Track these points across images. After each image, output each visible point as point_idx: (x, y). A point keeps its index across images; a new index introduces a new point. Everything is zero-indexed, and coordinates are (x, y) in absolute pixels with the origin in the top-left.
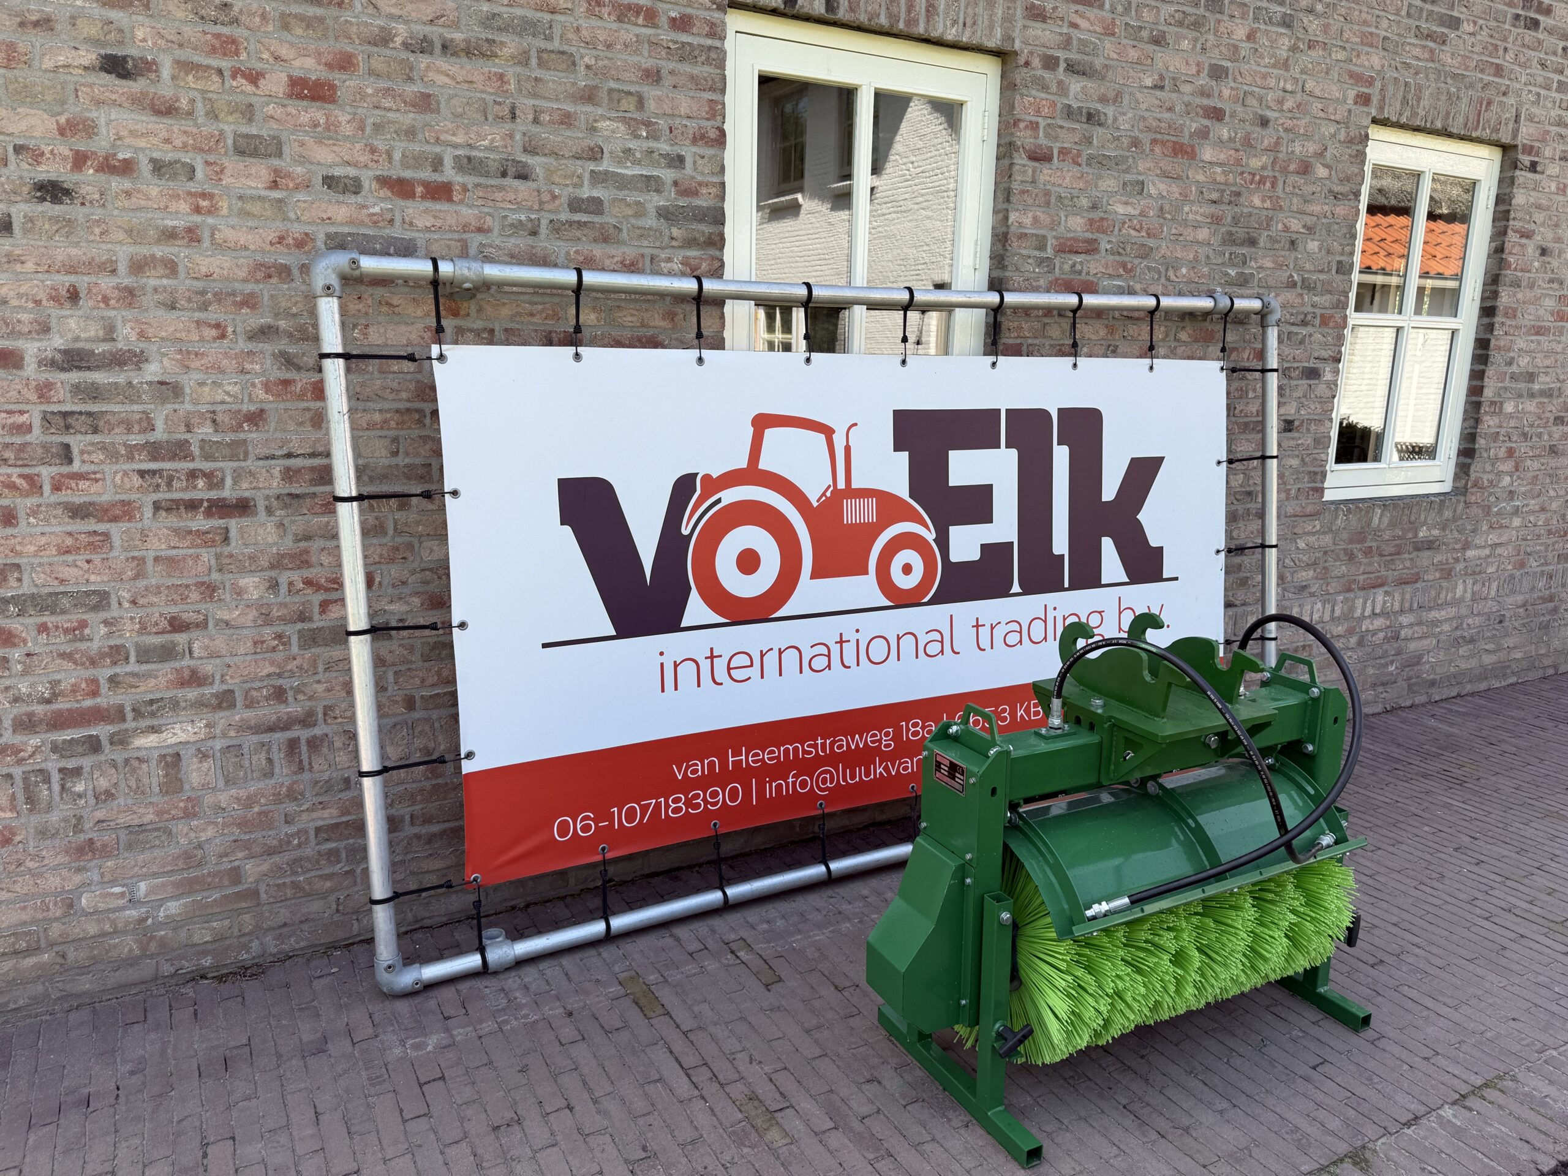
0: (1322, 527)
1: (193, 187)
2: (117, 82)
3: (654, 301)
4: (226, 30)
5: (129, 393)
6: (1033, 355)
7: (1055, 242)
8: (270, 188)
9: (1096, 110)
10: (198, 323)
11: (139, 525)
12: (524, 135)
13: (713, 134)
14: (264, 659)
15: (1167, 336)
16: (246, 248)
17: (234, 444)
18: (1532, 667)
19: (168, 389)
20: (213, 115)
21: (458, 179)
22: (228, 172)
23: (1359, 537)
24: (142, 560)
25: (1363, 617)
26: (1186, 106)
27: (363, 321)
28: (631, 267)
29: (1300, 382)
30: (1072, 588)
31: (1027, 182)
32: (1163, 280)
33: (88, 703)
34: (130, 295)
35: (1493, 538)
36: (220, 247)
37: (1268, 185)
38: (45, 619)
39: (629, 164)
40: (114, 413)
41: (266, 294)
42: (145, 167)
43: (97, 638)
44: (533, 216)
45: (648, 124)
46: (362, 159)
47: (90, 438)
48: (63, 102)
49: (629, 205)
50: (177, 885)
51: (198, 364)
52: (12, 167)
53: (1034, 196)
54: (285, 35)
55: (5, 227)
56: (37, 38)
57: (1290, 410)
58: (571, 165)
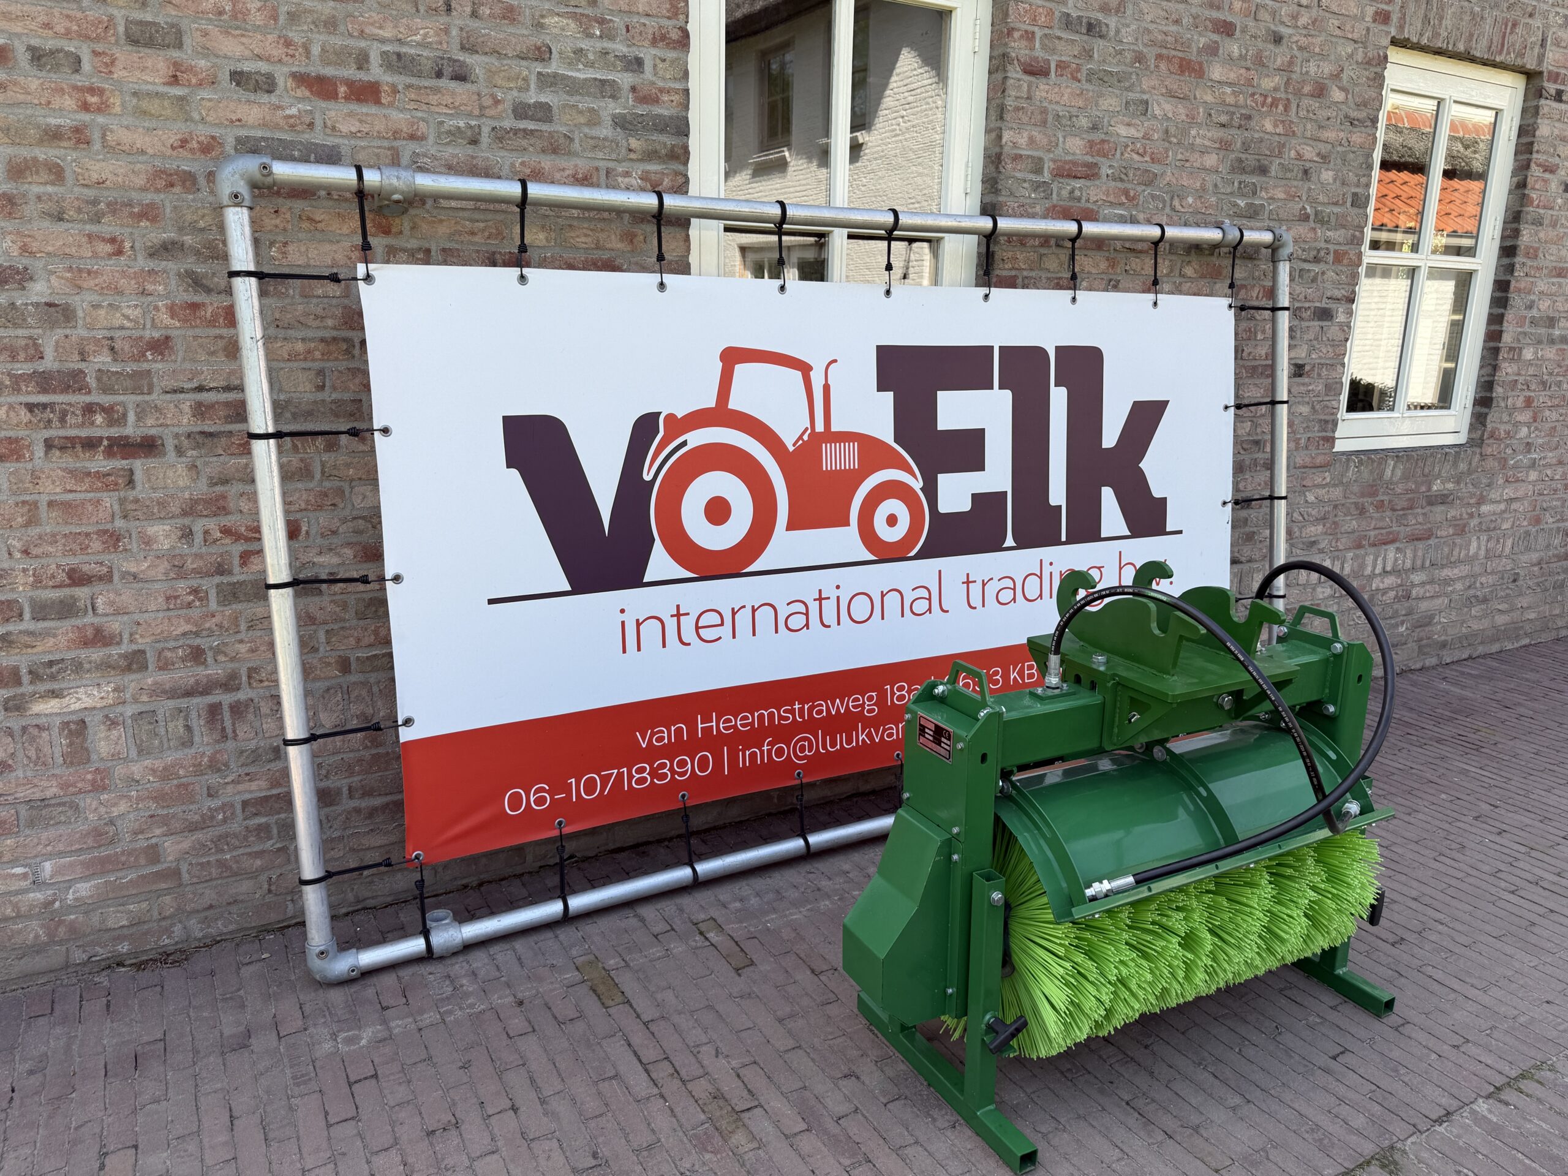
0: (1332, 479)
1: (79, 80)
3: (610, 220)
5: (12, 316)
6: (1027, 288)
7: (1052, 165)
8: (169, 84)
9: (1096, 20)
10: (89, 236)
11: (29, 466)
12: (461, 29)
13: (675, 35)
14: (178, 616)
15: (1172, 271)
16: (143, 152)
17: (135, 375)
18: (1545, 628)
19: (57, 312)
21: (387, 78)
22: (119, 64)
23: (1371, 490)
24: (34, 505)
25: (1373, 575)
26: (1194, 18)
27: (280, 238)
28: (584, 181)
29: (1312, 323)
30: (1069, 542)
31: (1022, 98)
32: (1168, 210)
34: (9, 204)
35: (1509, 492)
36: (112, 150)
37: (1281, 107)
39: (581, 66)
41: (167, 204)
42: (22, 57)
44: (473, 123)
45: (601, 21)
46: (275, 53)
49: (581, 112)
50: (86, 865)
51: (92, 283)
53: (1029, 113)
57: (1301, 353)
58: (515, 66)
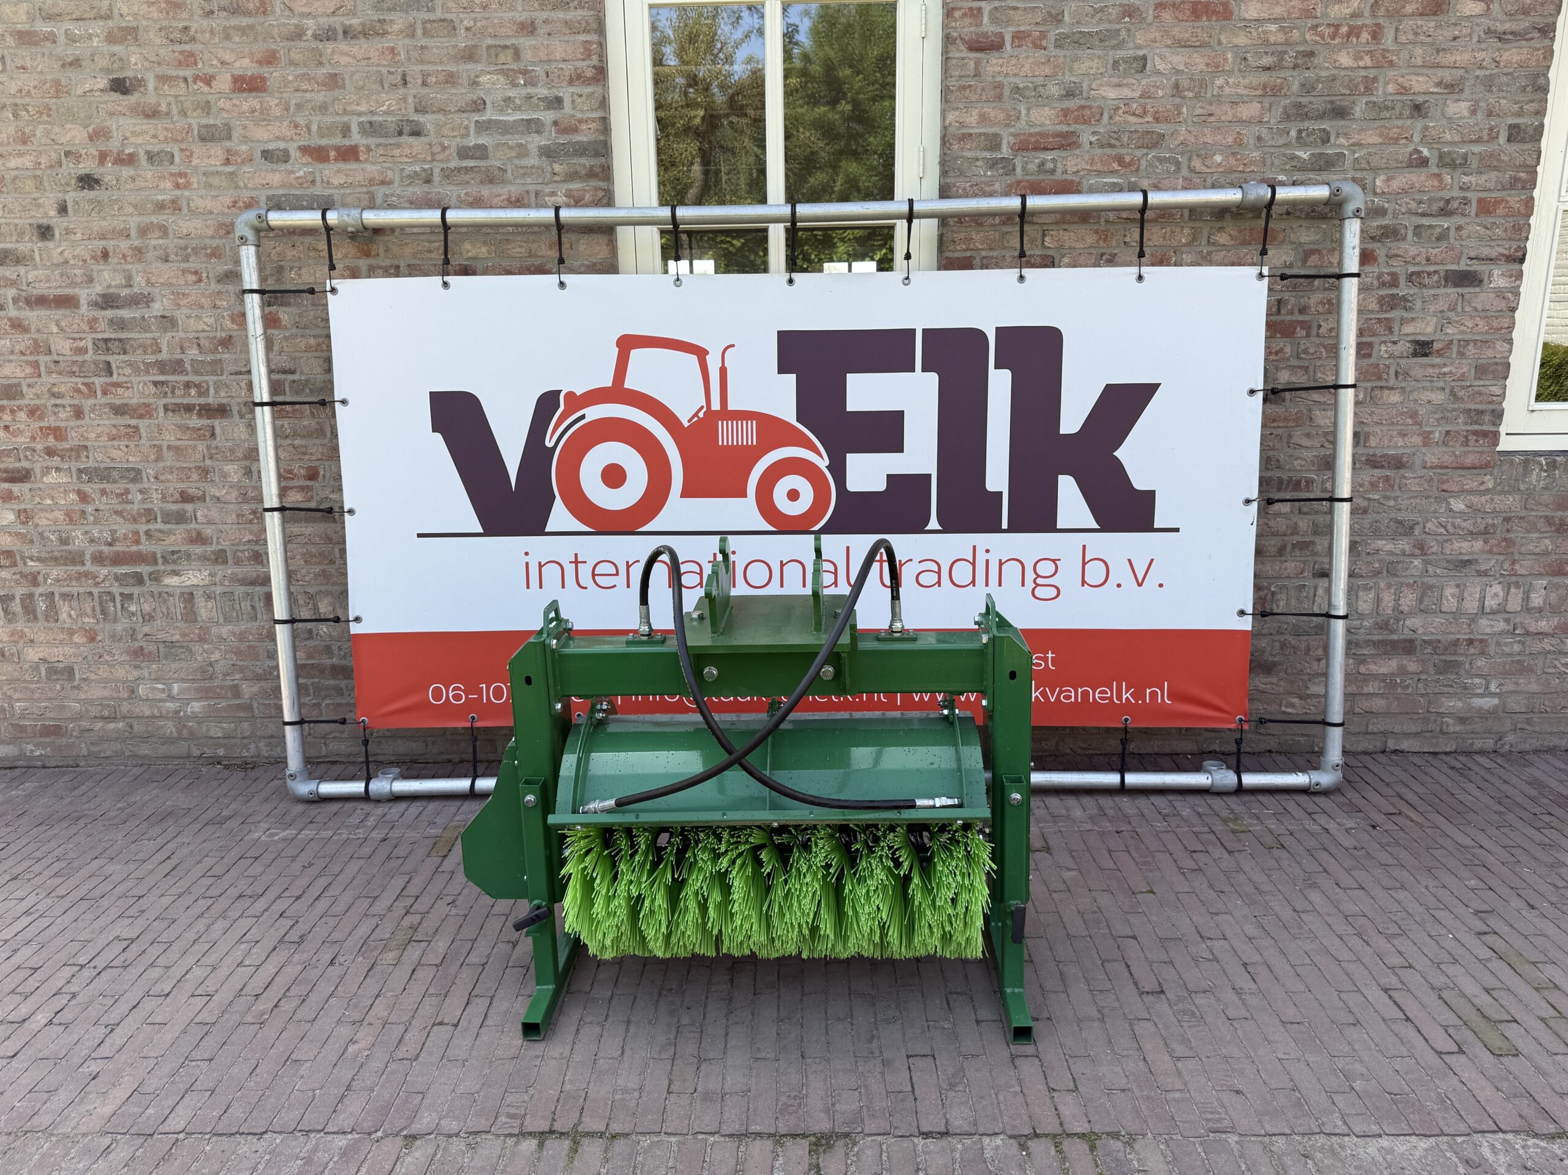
0: (1496, 484)
1: (174, 169)
2: (121, 97)
4: (187, 47)
5: (142, 324)
7: (1012, 140)
8: (224, 165)
10: (183, 271)
11: (156, 422)
12: (415, 96)
13: (593, 72)
14: (245, 529)
16: (211, 212)
17: (213, 362)
19: (167, 321)
20: (183, 113)
21: (364, 141)
22: (195, 156)
24: (159, 448)
27: (296, 264)
28: (517, 203)
29: (1442, 291)
31: (968, 76)
32: (1185, 172)
33: (134, 548)
34: (139, 252)
36: (194, 213)
37: (1365, 36)
38: (105, 486)
39: (510, 111)
40: (135, 339)
41: (227, 246)
42: (143, 158)
43: (136, 502)
44: (426, 167)
45: (525, 72)
46: (288, 134)
47: (121, 357)
48: (90, 117)
49: (511, 148)
50: (197, 690)
51: (185, 302)
52: (64, 167)
53: (979, 91)
54: (228, 44)
55: (63, 209)
56: (73, 74)
57: (1425, 328)
58: (457, 118)
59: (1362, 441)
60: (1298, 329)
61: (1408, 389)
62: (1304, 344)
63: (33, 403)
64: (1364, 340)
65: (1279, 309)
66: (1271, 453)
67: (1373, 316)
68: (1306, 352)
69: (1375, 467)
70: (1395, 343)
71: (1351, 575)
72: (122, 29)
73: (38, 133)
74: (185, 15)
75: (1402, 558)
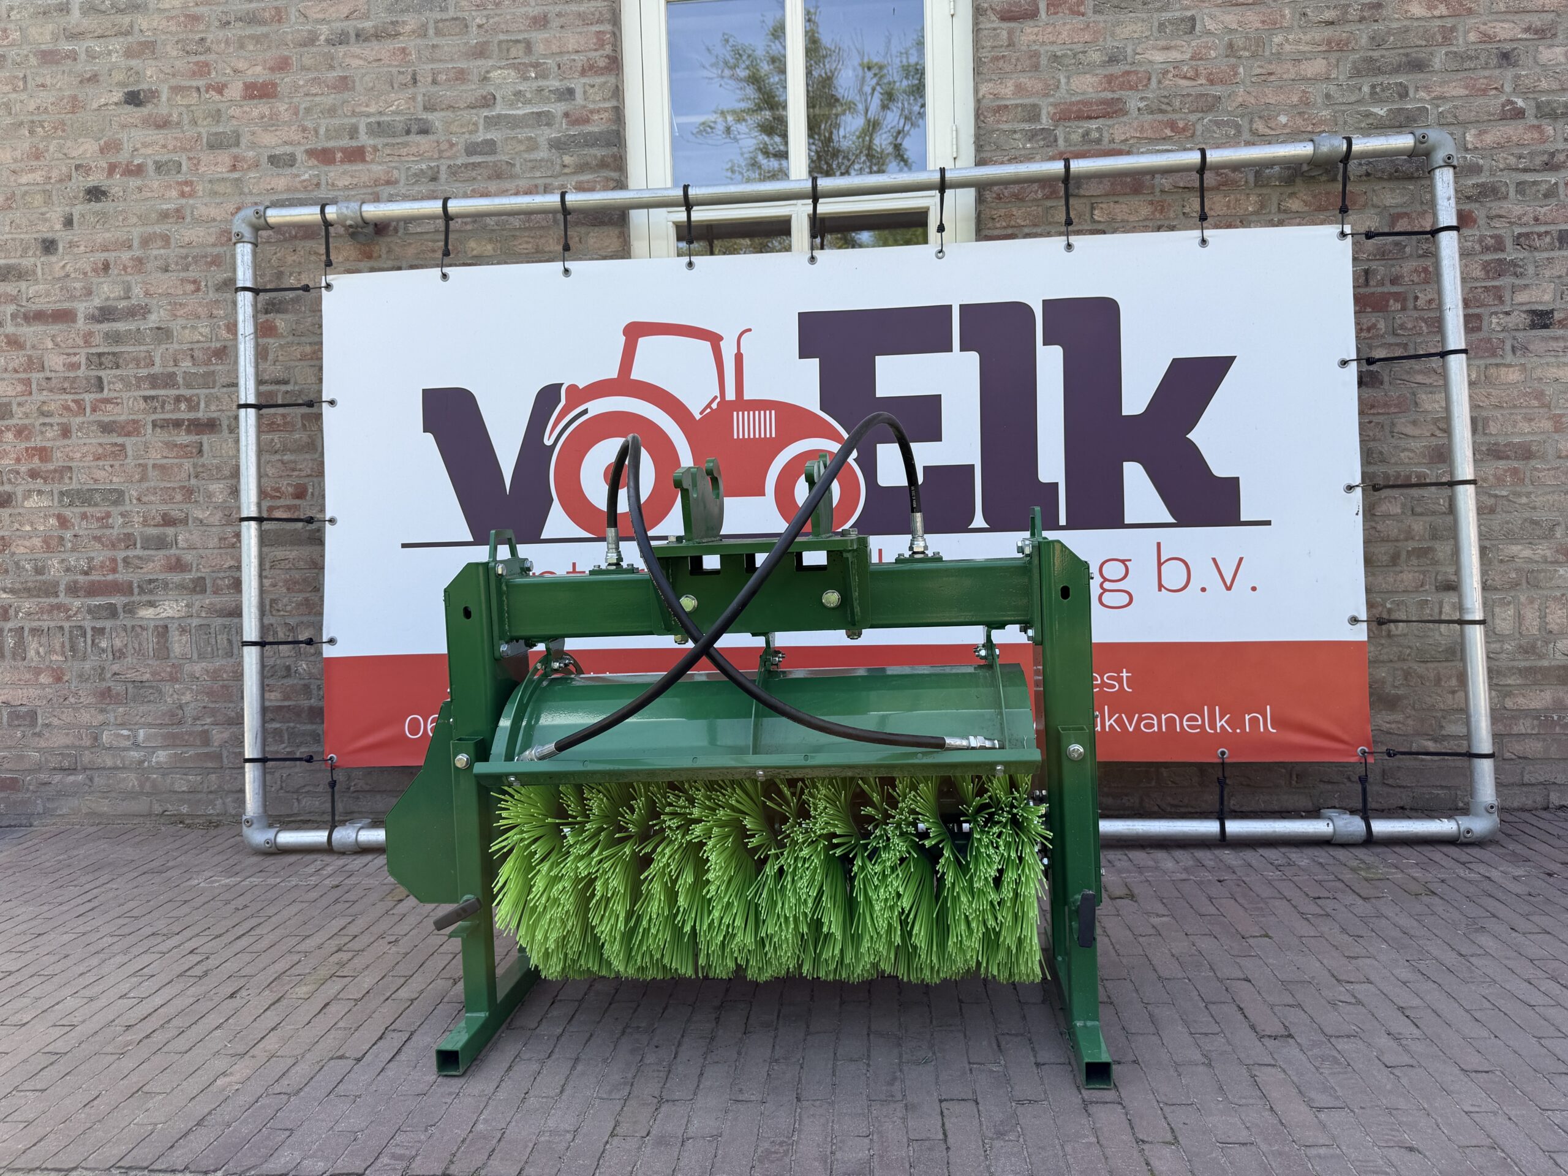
1: (180, 178)
2: (135, 109)
4: (202, 58)
5: (137, 337)
7: (1052, 110)
8: (230, 171)
10: (182, 280)
11: (144, 439)
12: (424, 95)
13: (607, 63)
16: (214, 220)
17: (206, 375)
19: (163, 333)
20: (194, 122)
21: (371, 142)
22: (203, 163)
24: (145, 467)
30: (1072, 525)
33: (110, 577)
34: (140, 261)
36: (198, 221)
38: (86, 509)
39: (520, 105)
40: (129, 353)
42: (151, 167)
43: (116, 526)
44: (433, 164)
45: (536, 65)
46: (296, 138)
47: (114, 371)
48: (103, 130)
49: (520, 142)
50: (164, 737)
51: (182, 312)
52: (73, 181)
53: (1013, 61)
54: (243, 53)
55: (69, 222)
56: (90, 90)
57: (1543, 296)
58: (466, 115)
59: (1480, 428)
60: (1391, 302)
61: (1529, 366)
62: (1400, 318)
63: (20, 422)
64: (1471, 311)
65: (1367, 280)
66: (1371, 444)
67: (1478, 285)
68: (1402, 326)
69: (1500, 458)
70: (1507, 313)
71: (1485, 587)
72: (140, 43)
73: (52, 149)
74: (202, 27)
75: (1543, 566)
